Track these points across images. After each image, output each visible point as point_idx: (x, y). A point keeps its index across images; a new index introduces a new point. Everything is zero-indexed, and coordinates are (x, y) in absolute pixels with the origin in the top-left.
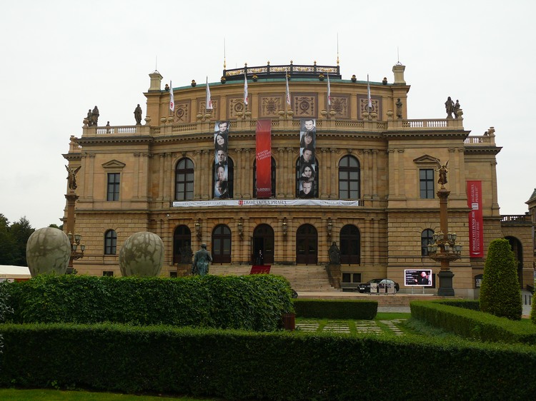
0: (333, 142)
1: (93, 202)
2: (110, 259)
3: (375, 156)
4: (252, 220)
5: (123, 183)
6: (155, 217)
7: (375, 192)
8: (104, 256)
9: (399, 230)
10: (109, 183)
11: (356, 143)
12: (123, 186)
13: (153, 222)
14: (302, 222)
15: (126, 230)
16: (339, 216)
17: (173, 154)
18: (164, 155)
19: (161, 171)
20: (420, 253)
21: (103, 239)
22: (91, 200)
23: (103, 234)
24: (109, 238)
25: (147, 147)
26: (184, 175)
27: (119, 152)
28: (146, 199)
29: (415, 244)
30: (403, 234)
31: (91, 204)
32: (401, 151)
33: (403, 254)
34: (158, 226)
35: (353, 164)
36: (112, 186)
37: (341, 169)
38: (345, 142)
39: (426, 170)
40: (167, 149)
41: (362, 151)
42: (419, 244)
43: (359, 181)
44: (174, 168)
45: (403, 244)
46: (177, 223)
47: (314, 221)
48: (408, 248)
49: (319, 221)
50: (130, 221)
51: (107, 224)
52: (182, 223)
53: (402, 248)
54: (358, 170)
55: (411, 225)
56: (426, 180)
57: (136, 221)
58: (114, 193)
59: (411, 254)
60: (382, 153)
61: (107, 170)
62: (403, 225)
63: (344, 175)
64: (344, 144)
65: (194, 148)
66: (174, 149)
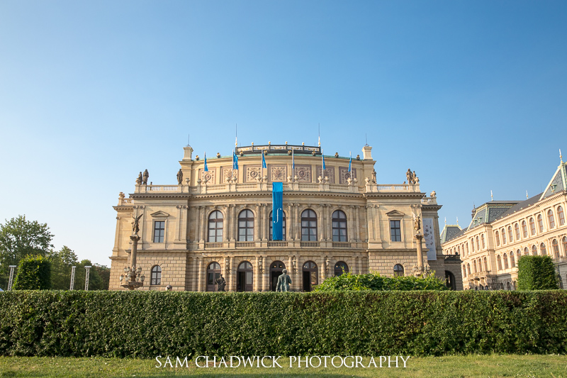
0: (328, 200)
3: (357, 210)
4: (269, 258)
5: (168, 229)
6: (192, 255)
7: (358, 237)
9: (377, 265)
10: (155, 229)
11: (344, 201)
12: (168, 231)
13: (190, 259)
14: (306, 259)
15: (169, 265)
16: (334, 254)
17: (207, 207)
18: (200, 208)
19: (197, 220)
21: (149, 272)
22: (141, 242)
23: (149, 269)
24: (154, 272)
25: (186, 201)
26: (215, 223)
27: (164, 205)
28: (185, 242)
30: (380, 268)
31: (141, 245)
32: (376, 207)
34: (194, 262)
35: (342, 216)
36: (157, 232)
37: (334, 220)
38: (336, 200)
39: (395, 221)
40: (202, 203)
41: (349, 207)
43: (346, 229)
44: (207, 218)
46: (210, 260)
47: (316, 258)
49: (319, 258)
50: (172, 258)
51: (153, 260)
52: (213, 260)
54: (345, 221)
55: (386, 261)
56: (395, 228)
57: (177, 259)
58: (159, 236)
60: (362, 208)
61: (155, 218)
62: (380, 261)
63: (335, 225)
64: (335, 202)
65: (224, 203)
66: (208, 203)
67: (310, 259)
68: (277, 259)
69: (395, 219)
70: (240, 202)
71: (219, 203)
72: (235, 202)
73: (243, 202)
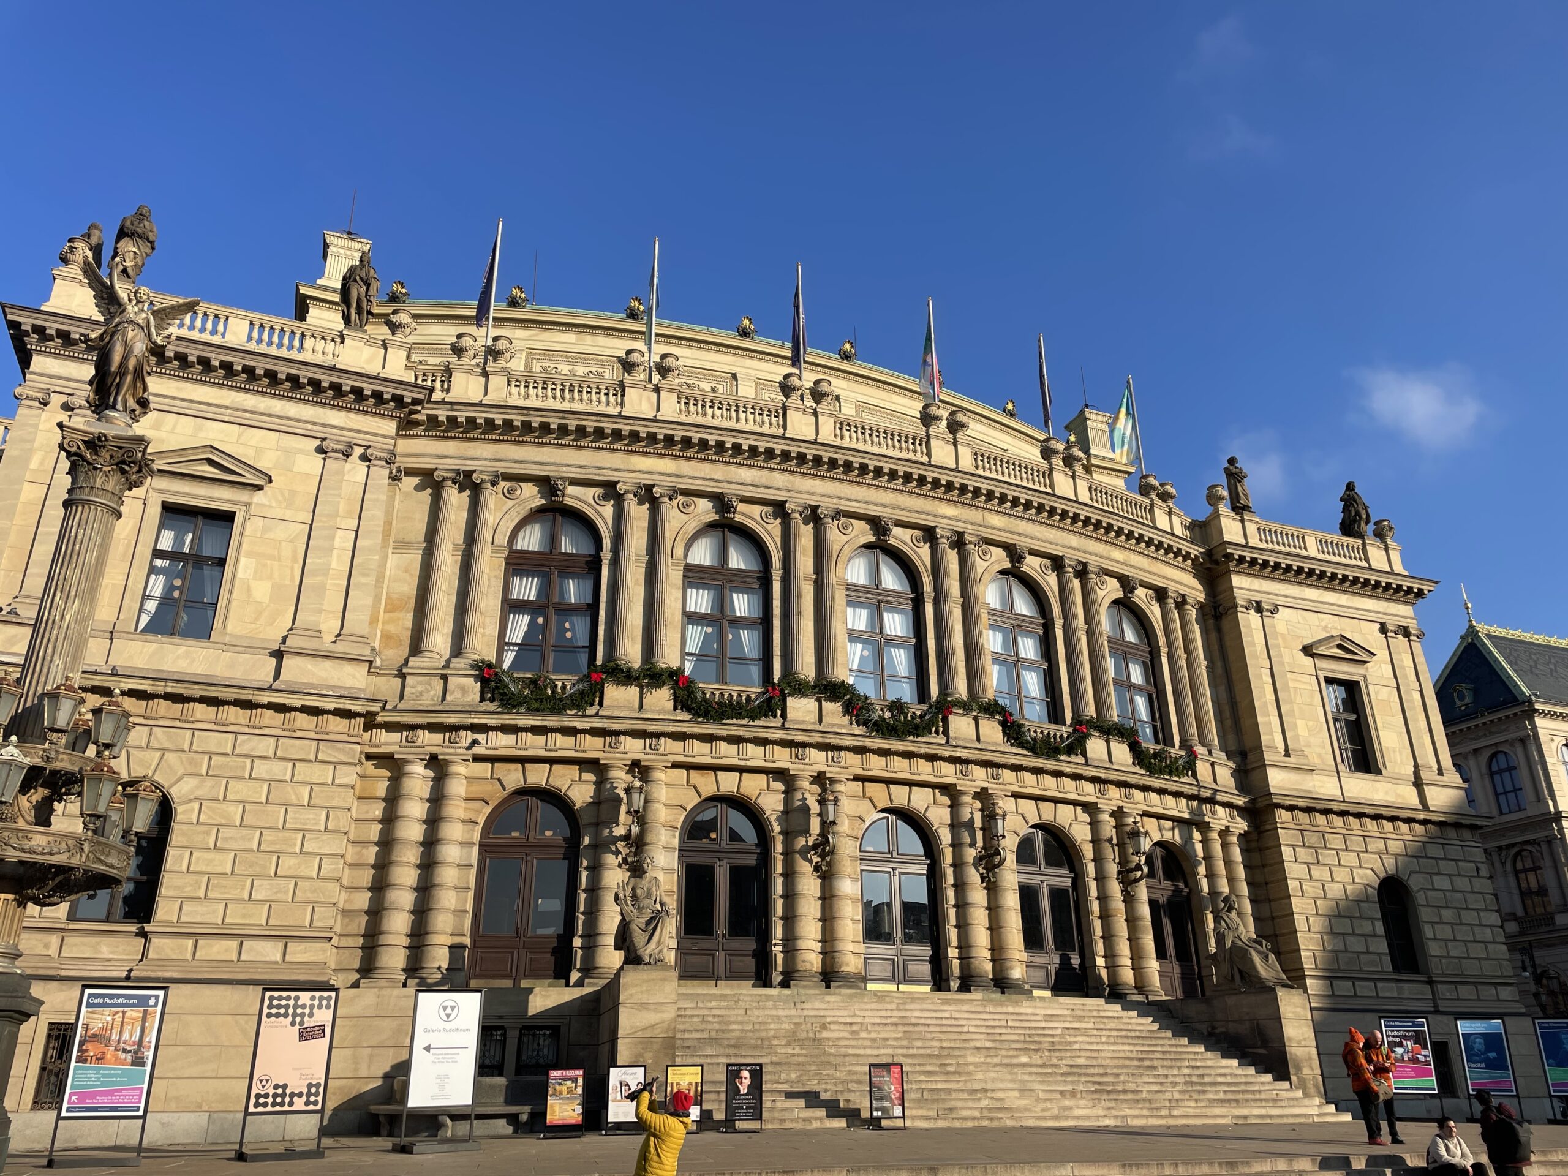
0: (1096, 545)
2: (105, 948)
3: (1191, 616)
5: (249, 565)
7: (1208, 735)
8: (65, 932)
9: (1317, 873)
10: (157, 553)
12: (246, 576)
14: (1034, 814)
17: (503, 484)
18: (462, 481)
20: (1386, 964)
25: (386, 427)
27: (245, 422)
28: (366, 653)
29: (1367, 927)
30: (1330, 890)
32: (1268, 613)
35: (1130, 633)
37: (1109, 642)
39: (1336, 682)
42: (1379, 928)
43: (1152, 690)
44: (503, 542)
46: (515, 779)
47: (1069, 813)
50: (266, 746)
52: (538, 777)
54: (1145, 654)
55: (1342, 858)
57: (304, 750)
59: (1363, 963)
61: (163, 484)
62: (1321, 856)
64: (1117, 558)
65: (610, 473)
66: (516, 461)
67: (1047, 812)
68: (900, 796)
69: (1342, 671)
70: (703, 479)
71: (579, 470)
72: (677, 476)
73: (712, 484)
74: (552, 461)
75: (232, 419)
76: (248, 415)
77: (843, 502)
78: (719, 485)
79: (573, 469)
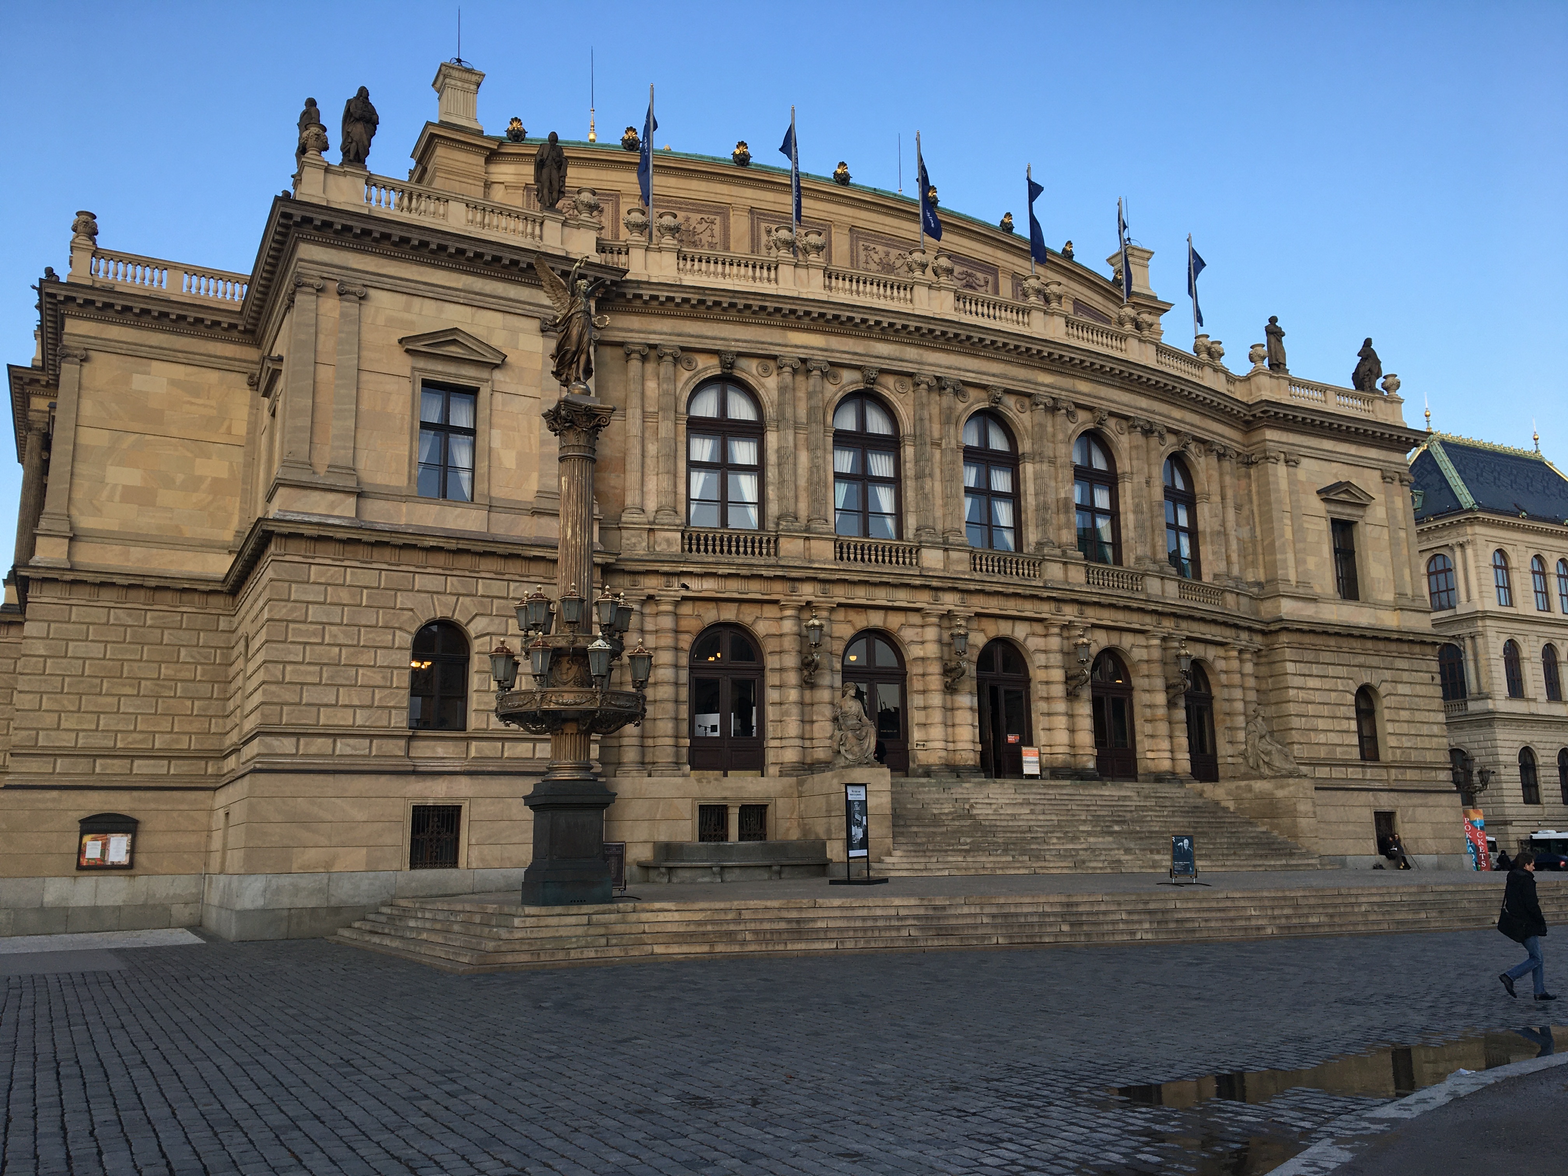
0: (1156, 406)
1: (360, 495)
2: (441, 749)
3: (1227, 466)
4: (977, 624)
5: (496, 433)
7: (1235, 569)
8: (411, 738)
9: (1312, 683)
11: (1197, 418)
12: (496, 444)
14: (1104, 641)
17: (683, 354)
18: (648, 353)
19: (634, 415)
20: (1355, 753)
22: (351, 484)
26: (717, 441)
27: (476, 303)
29: (1345, 725)
30: (1318, 697)
31: (352, 500)
32: (1291, 462)
33: (1323, 753)
38: (1177, 413)
39: (1342, 523)
41: (1206, 446)
42: (1353, 725)
43: (1193, 531)
44: (681, 409)
45: (1321, 724)
46: (711, 615)
47: (1129, 638)
48: (1334, 738)
52: (729, 614)
53: (1322, 738)
55: (1331, 671)
56: (1341, 552)
58: (445, 466)
59: (1339, 753)
61: (421, 363)
62: (1315, 669)
63: (1167, 513)
64: (1176, 417)
65: (772, 347)
66: (692, 336)
67: (1114, 640)
68: (1004, 629)
69: (1345, 513)
70: (848, 353)
71: (745, 345)
72: (826, 350)
73: (856, 357)
74: (722, 335)
75: (466, 301)
76: (478, 297)
77: (962, 373)
78: (862, 358)
79: (740, 344)
